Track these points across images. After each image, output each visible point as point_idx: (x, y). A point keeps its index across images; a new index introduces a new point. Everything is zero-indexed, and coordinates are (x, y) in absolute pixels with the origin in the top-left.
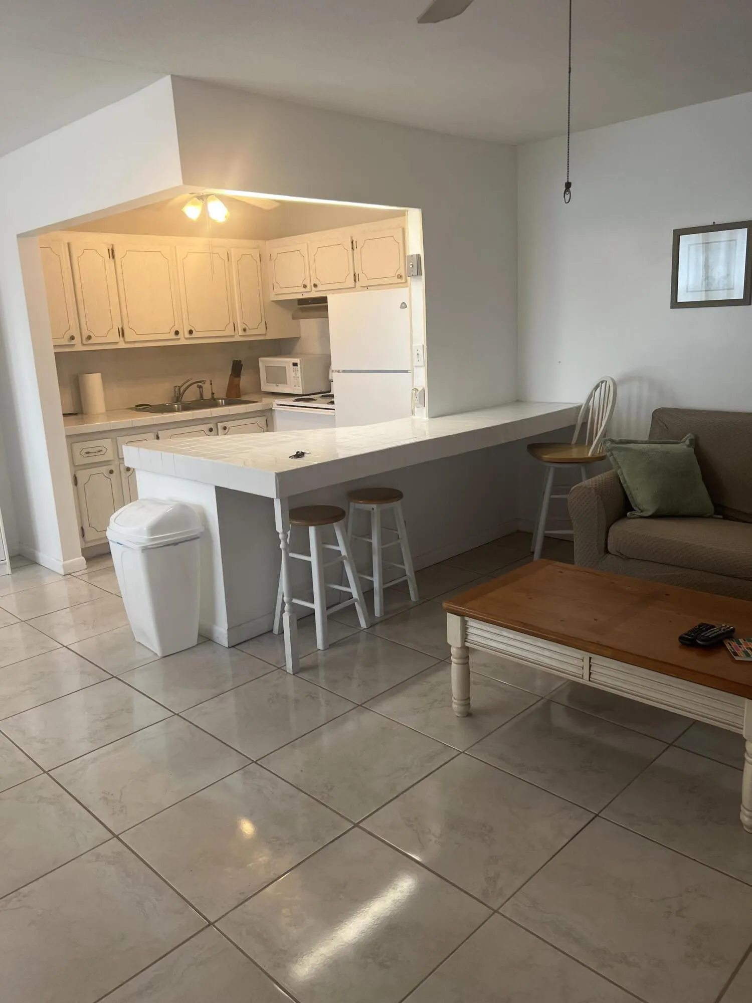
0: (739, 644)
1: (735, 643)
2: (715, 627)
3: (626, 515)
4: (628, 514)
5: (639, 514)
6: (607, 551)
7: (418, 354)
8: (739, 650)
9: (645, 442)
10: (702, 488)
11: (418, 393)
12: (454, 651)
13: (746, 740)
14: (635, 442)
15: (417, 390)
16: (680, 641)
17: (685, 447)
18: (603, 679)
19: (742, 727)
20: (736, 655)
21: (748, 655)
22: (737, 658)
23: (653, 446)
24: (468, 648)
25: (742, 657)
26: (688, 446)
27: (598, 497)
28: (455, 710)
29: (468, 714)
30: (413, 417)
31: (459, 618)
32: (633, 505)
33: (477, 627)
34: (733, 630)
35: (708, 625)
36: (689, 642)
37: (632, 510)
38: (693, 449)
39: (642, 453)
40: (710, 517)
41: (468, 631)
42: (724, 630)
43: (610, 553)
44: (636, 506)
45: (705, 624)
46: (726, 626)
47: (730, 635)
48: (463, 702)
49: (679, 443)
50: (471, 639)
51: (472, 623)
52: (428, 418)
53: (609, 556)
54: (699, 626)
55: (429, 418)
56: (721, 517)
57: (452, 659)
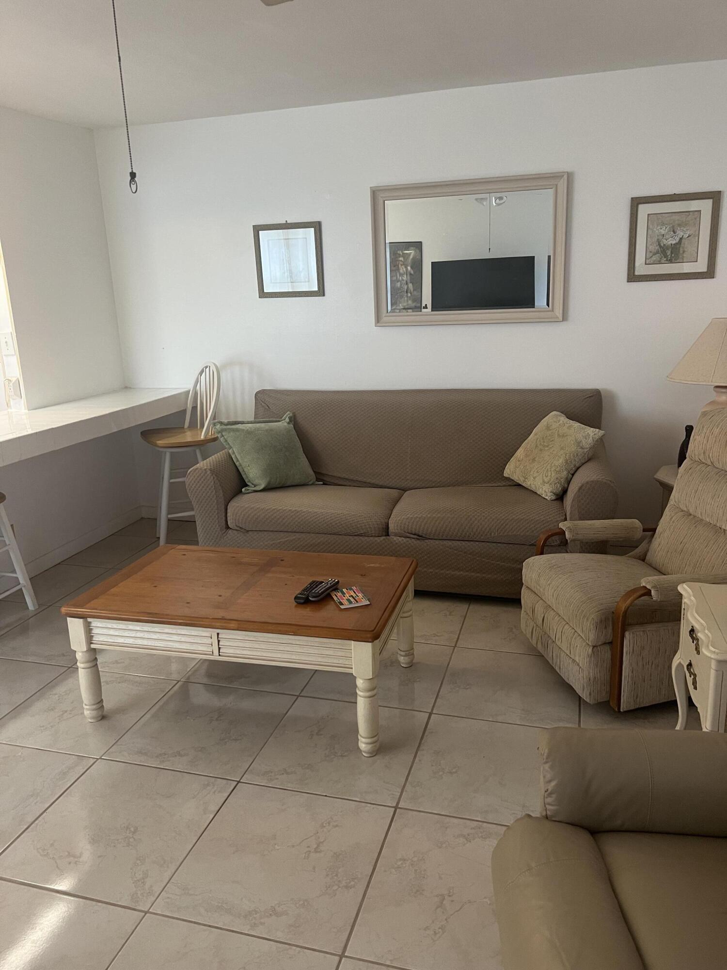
0: (343, 593)
1: (340, 593)
2: (323, 582)
3: (242, 491)
4: (243, 490)
5: (253, 489)
6: (228, 527)
7: (6, 342)
8: (344, 599)
9: (251, 422)
10: (304, 459)
11: (11, 384)
12: (79, 656)
13: (356, 677)
14: (242, 423)
15: (10, 381)
16: (296, 602)
17: (286, 424)
18: (231, 651)
19: (351, 666)
20: (342, 604)
21: (351, 602)
22: (342, 607)
23: (258, 425)
24: (95, 649)
25: (346, 605)
26: (288, 423)
27: (214, 478)
28: (87, 717)
29: (102, 716)
30: (9, 410)
31: (81, 620)
32: (246, 481)
33: (101, 626)
34: (338, 582)
35: (318, 582)
36: (305, 600)
37: (247, 485)
38: (292, 426)
39: (249, 432)
40: (313, 484)
41: (93, 632)
42: (331, 584)
43: (231, 529)
44: (249, 481)
45: (315, 581)
46: (332, 580)
47: (335, 587)
48: (94, 707)
49: (282, 421)
50: (97, 639)
51: (95, 623)
52: (27, 411)
53: (230, 531)
54: (311, 584)
55: (29, 410)
56: (322, 483)
57: (78, 664)
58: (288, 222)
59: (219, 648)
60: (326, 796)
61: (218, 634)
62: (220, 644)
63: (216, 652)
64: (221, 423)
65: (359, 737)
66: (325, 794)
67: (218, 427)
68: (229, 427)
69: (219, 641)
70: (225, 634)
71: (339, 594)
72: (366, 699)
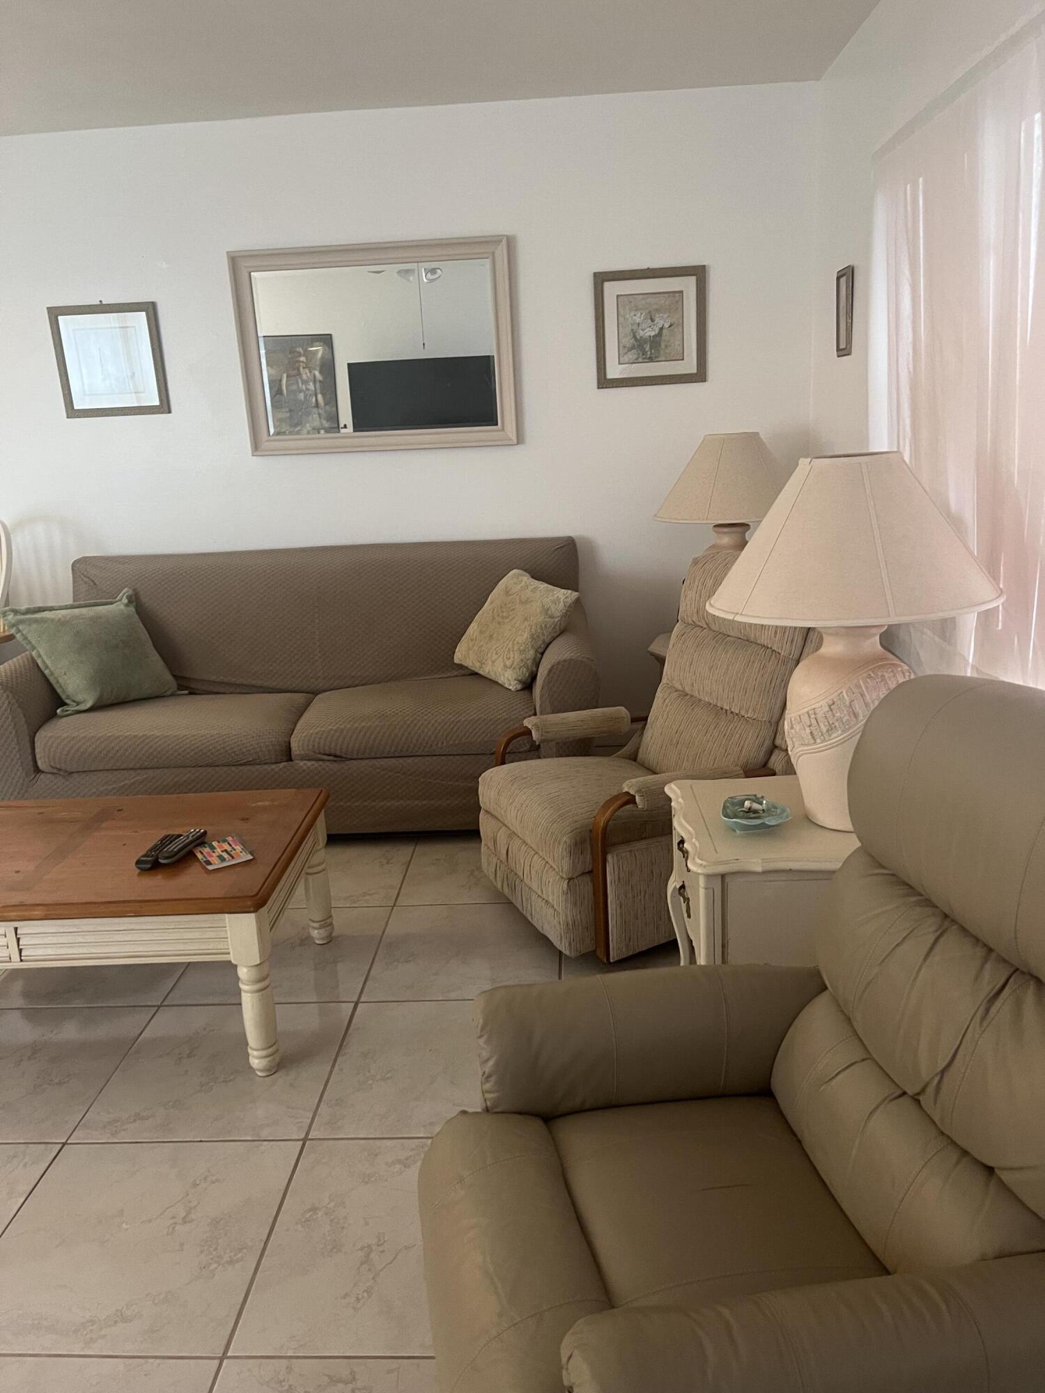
0: (213, 848)
1: (208, 848)
2: (181, 835)
3: (56, 714)
4: (58, 711)
5: (75, 709)
6: (37, 770)
8: (213, 856)
9: (66, 608)
10: (155, 657)
13: (236, 966)
14: (51, 609)
16: (139, 868)
17: (122, 607)
18: (40, 952)
19: (227, 951)
20: (209, 863)
21: (223, 860)
22: (210, 868)
23: (77, 611)
25: (216, 864)
26: (127, 605)
27: (8, 696)
32: (63, 697)
34: (205, 833)
35: (173, 836)
36: (152, 864)
37: (64, 704)
38: (134, 610)
39: (62, 623)
40: (172, 695)
42: (193, 836)
43: (43, 772)
44: (68, 697)
45: (169, 835)
46: (195, 830)
47: (201, 840)
49: (115, 602)
53: (42, 776)
54: (162, 840)
56: (186, 692)
58: (104, 303)
59: (20, 951)
60: (201, 1141)
61: (16, 929)
62: (21, 943)
63: (16, 957)
64: (16, 612)
65: (250, 1051)
66: (199, 1140)
67: (11, 617)
68: (28, 616)
69: (18, 940)
70: (25, 928)
71: (206, 850)
72: (254, 995)
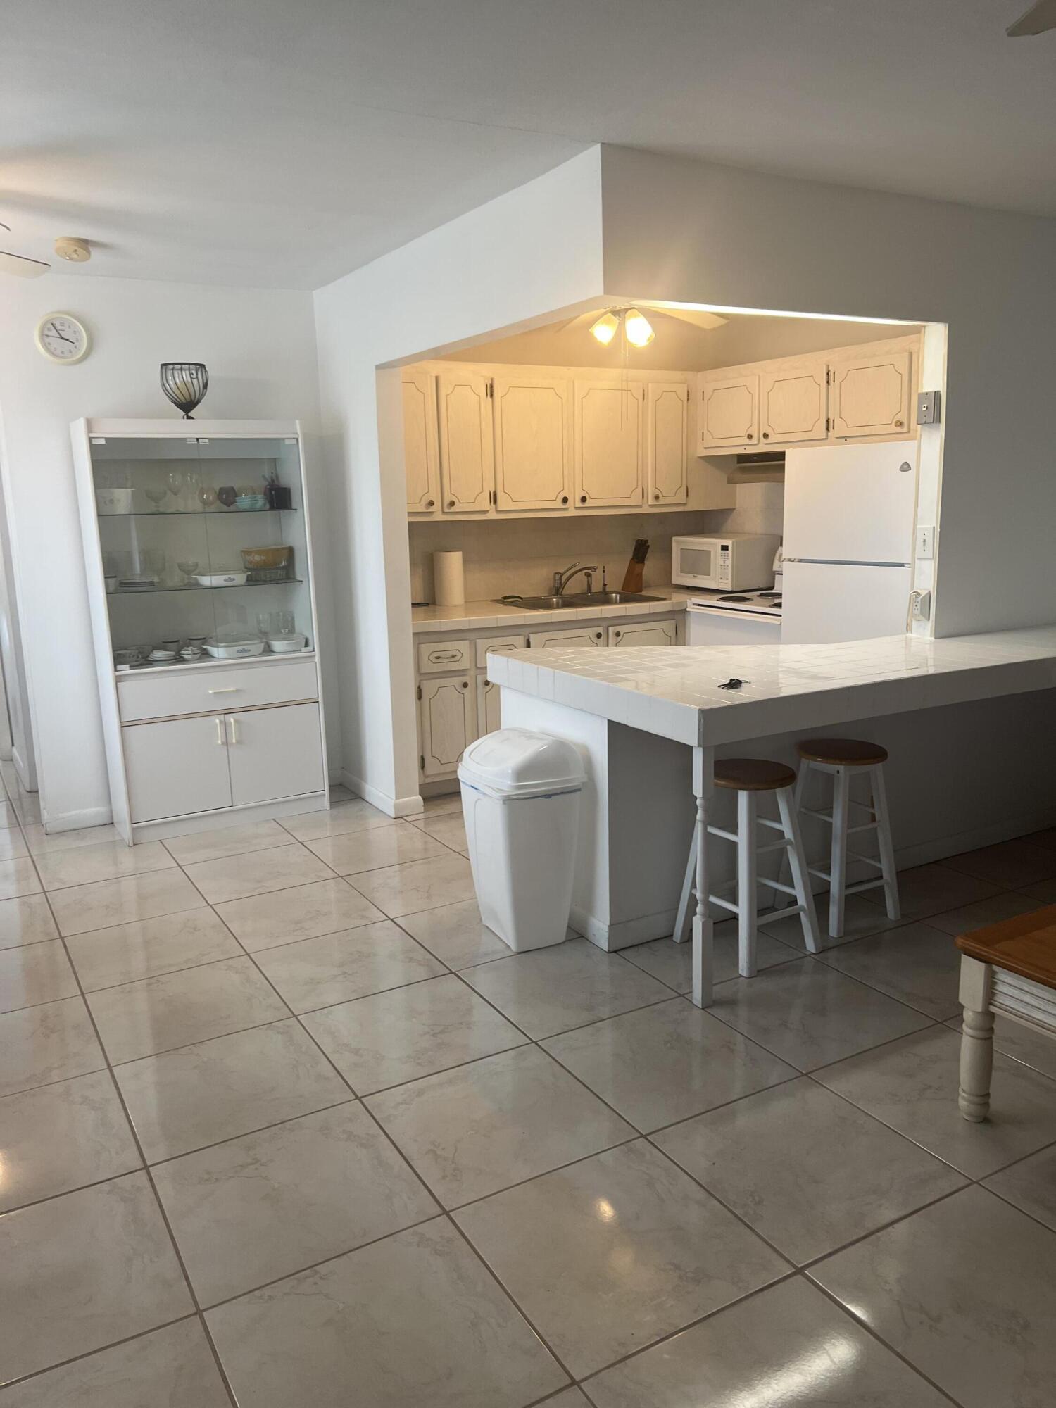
7: (924, 541)
11: (919, 599)
12: (968, 1015)
15: (919, 594)
24: (992, 1015)
28: (961, 1108)
29: (985, 1118)
30: (909, 635)
31: (982, 966)
33: (1011, 982)
41: (997, 988)
50: (1001, 1001)
51: (1004, 976)
52: (933, 639)
55: (935, 638)
57: (964, 1026)
